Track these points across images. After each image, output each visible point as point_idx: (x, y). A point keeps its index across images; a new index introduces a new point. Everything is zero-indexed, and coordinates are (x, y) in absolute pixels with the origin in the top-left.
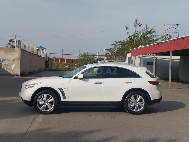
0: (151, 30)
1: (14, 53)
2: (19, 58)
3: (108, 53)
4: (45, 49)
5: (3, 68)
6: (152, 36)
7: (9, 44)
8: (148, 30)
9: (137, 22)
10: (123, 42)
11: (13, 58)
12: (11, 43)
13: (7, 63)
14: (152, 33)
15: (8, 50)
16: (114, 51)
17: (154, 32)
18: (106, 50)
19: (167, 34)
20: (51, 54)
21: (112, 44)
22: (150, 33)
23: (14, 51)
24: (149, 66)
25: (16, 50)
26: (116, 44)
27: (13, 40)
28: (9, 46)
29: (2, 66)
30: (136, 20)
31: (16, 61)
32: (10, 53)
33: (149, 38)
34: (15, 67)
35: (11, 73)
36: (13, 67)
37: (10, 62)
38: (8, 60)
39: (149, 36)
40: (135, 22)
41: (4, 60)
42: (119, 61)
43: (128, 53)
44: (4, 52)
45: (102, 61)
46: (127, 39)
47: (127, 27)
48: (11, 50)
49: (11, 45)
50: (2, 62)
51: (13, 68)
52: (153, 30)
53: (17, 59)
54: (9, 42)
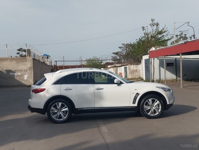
0: (162, 30)
1: (26, 63)
2: (32, 68)
3: (116, 57)
4: (50, 56)
5: (16, 78)
6: (163, 36)
7: (18, 53)
8: (158, 30)
9: (153, 22)
10: (133, 44)
11: (25, 68)
12: (19, 52)
13: (19, 74)
14: (162, 33)
15: (20, 60)
16: (121, 54)
17: (165, 32)
18: (113, 53)
19: (182, 33)
20: (56, 61)
21: (119, 47)
22: (160, 33)
23: (26, 61)
24: (169, 67)
25: (28, 60)
26: (123, 46)
27: (21, 49)
28: (18, 55)
29: (15, 77)
30: (152, 20)
31: (28, 71)
32: (22, 63)
33: (160, 38)
34: (28, 77)
35: (25, 84)
36: (26, 77)
37: (23, 72)
38: (20, 71)
39: (160, 36)
40: (151, 22)
41: (16, 71)
42: (133, 65)
43: (143, 55)
44: (15, 62)
45: (113, 66)
46: (137, 41)
47: (143, 28)
48: (22, 60)
49: (20, 54)
50: (14, 72)
51: (25, 79)
52: (164, 30)
53: (30, 68)
54: (18, 52)
